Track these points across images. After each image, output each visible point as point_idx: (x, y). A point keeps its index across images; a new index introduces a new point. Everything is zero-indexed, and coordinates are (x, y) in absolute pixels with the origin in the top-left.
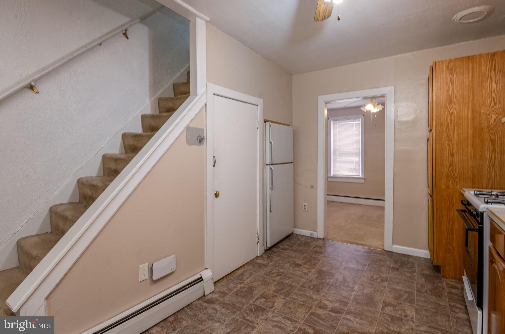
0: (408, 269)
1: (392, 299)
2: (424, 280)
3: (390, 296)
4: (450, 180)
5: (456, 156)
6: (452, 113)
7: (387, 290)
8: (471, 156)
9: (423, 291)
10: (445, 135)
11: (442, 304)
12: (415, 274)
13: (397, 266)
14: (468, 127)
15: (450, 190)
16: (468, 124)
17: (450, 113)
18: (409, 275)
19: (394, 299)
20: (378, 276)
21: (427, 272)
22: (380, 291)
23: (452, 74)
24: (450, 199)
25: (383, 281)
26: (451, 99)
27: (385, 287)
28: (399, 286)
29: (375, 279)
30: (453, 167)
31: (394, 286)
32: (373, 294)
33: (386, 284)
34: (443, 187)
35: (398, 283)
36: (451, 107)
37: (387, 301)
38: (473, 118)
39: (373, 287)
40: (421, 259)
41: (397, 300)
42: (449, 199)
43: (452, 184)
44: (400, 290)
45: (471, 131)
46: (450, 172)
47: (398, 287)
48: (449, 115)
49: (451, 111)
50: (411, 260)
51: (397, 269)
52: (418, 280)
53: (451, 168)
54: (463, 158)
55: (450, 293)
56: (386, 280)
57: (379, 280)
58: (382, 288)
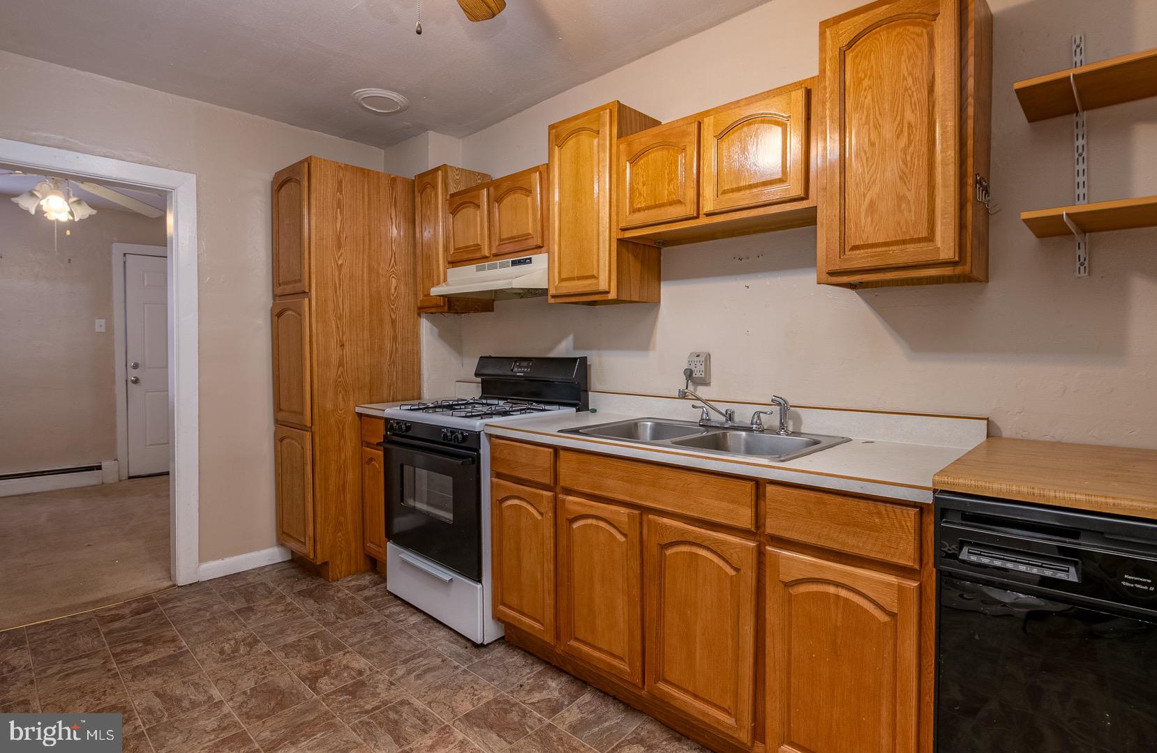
0: (268, 598)
1: (308, 665)
2: (312, 601)
3: (298, 662)
4: (340, 391)
5: (347, 346)
6: (341, 265)
7: (279, 655)
8: (368, 347)
9: (332, 618)
10: (331, 305)
11: (377, 621)
12: (289, 600)
13: (241, 603)
14: (363, 295)
15: (340, 412)
16: (363, 290)
17: (337, 264)
18: (280, 607)
19: (309, 662)
20: (232, 642)
21: (303, 586)
22: (269, 667)
23: (341, 193)
24: (341, 427)
25: (251, 645)
26: (339, 238)
27: (268, 653)
28: (289, 635)
29: (233, 652)
30: (343, 367)
31: (282, 642)
32: (266, 681)
33: (263, 647)
34: (329, 406)
35: (282, 632)
36: (339, 254)
37: (304, 672)
38: (370, 281)
39: (249, 671)
40: (267, 569)
41: (316, 659)
42: (339, 427)
43: (343, 398)
44: (299, 641)
45: (367, 303)
46: (340, 377)
47: (291, 639)
48: (336, 270)
49: (340, 263)
50: (250, 579)
51: (250, 609)
52: (305, 607)
53: (341, 369)
54: (357, 351)
55: (366, 599)
56: (256, 642)
57: (242, 650)
58: (267, 659)
